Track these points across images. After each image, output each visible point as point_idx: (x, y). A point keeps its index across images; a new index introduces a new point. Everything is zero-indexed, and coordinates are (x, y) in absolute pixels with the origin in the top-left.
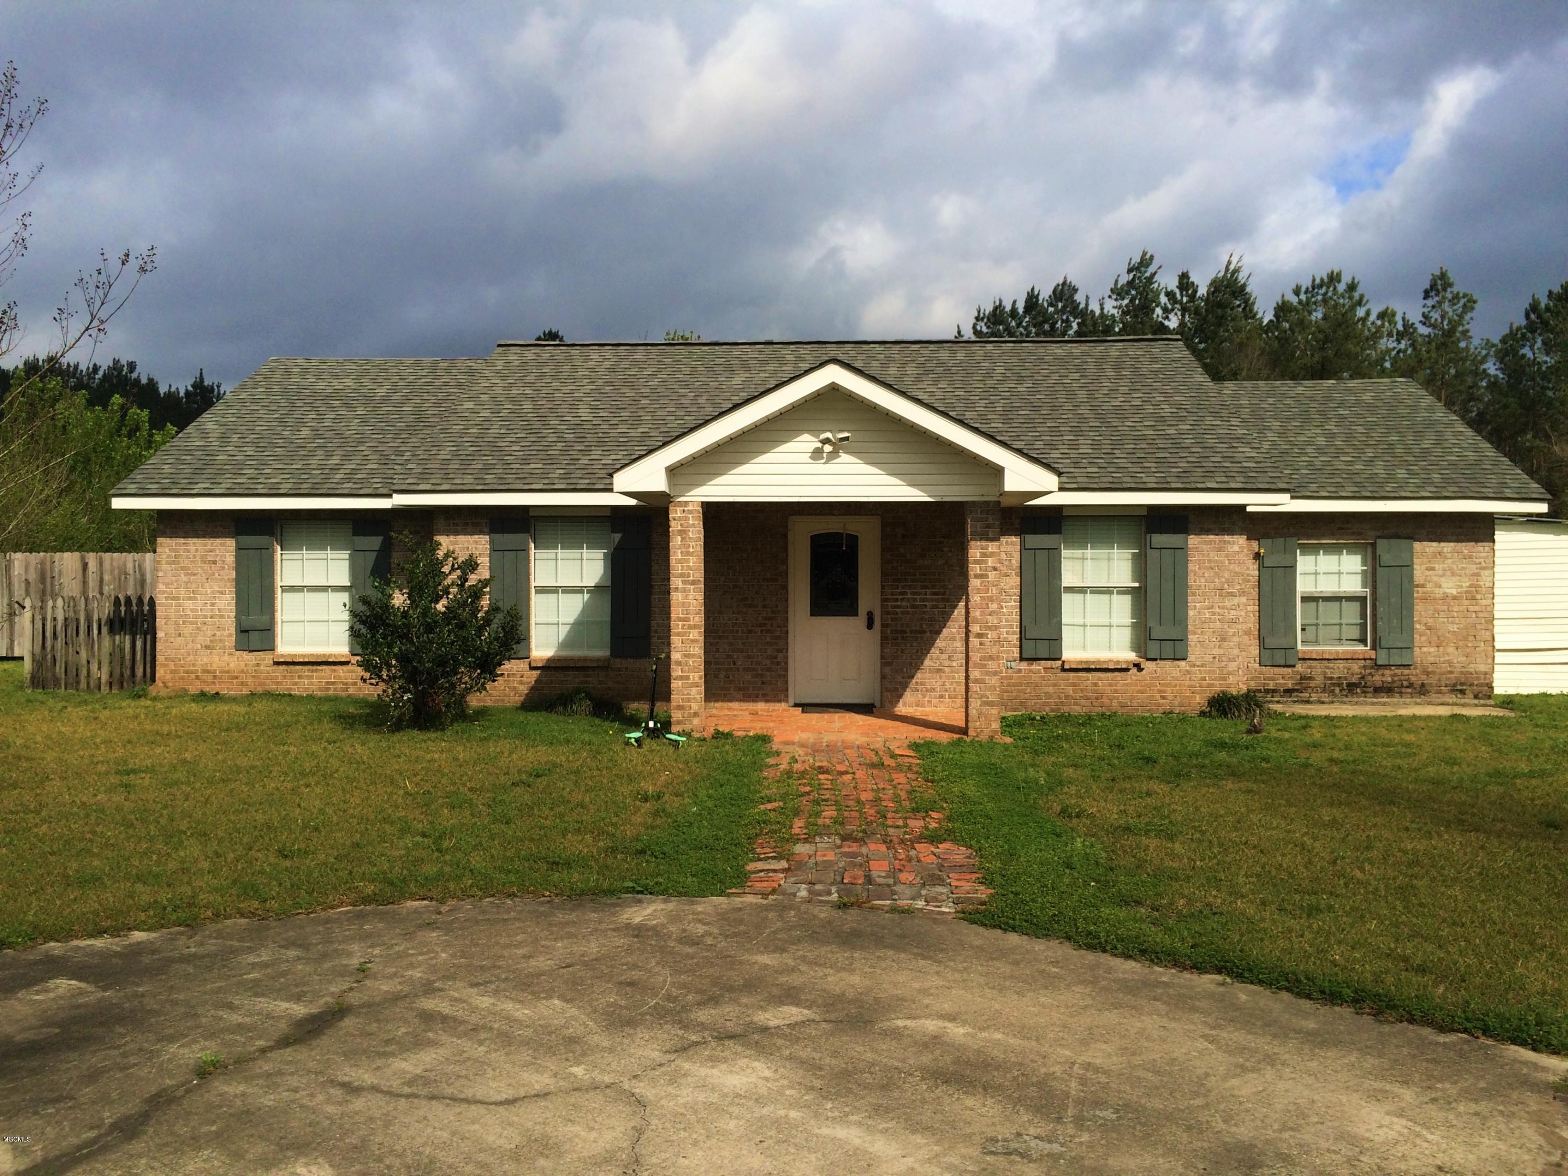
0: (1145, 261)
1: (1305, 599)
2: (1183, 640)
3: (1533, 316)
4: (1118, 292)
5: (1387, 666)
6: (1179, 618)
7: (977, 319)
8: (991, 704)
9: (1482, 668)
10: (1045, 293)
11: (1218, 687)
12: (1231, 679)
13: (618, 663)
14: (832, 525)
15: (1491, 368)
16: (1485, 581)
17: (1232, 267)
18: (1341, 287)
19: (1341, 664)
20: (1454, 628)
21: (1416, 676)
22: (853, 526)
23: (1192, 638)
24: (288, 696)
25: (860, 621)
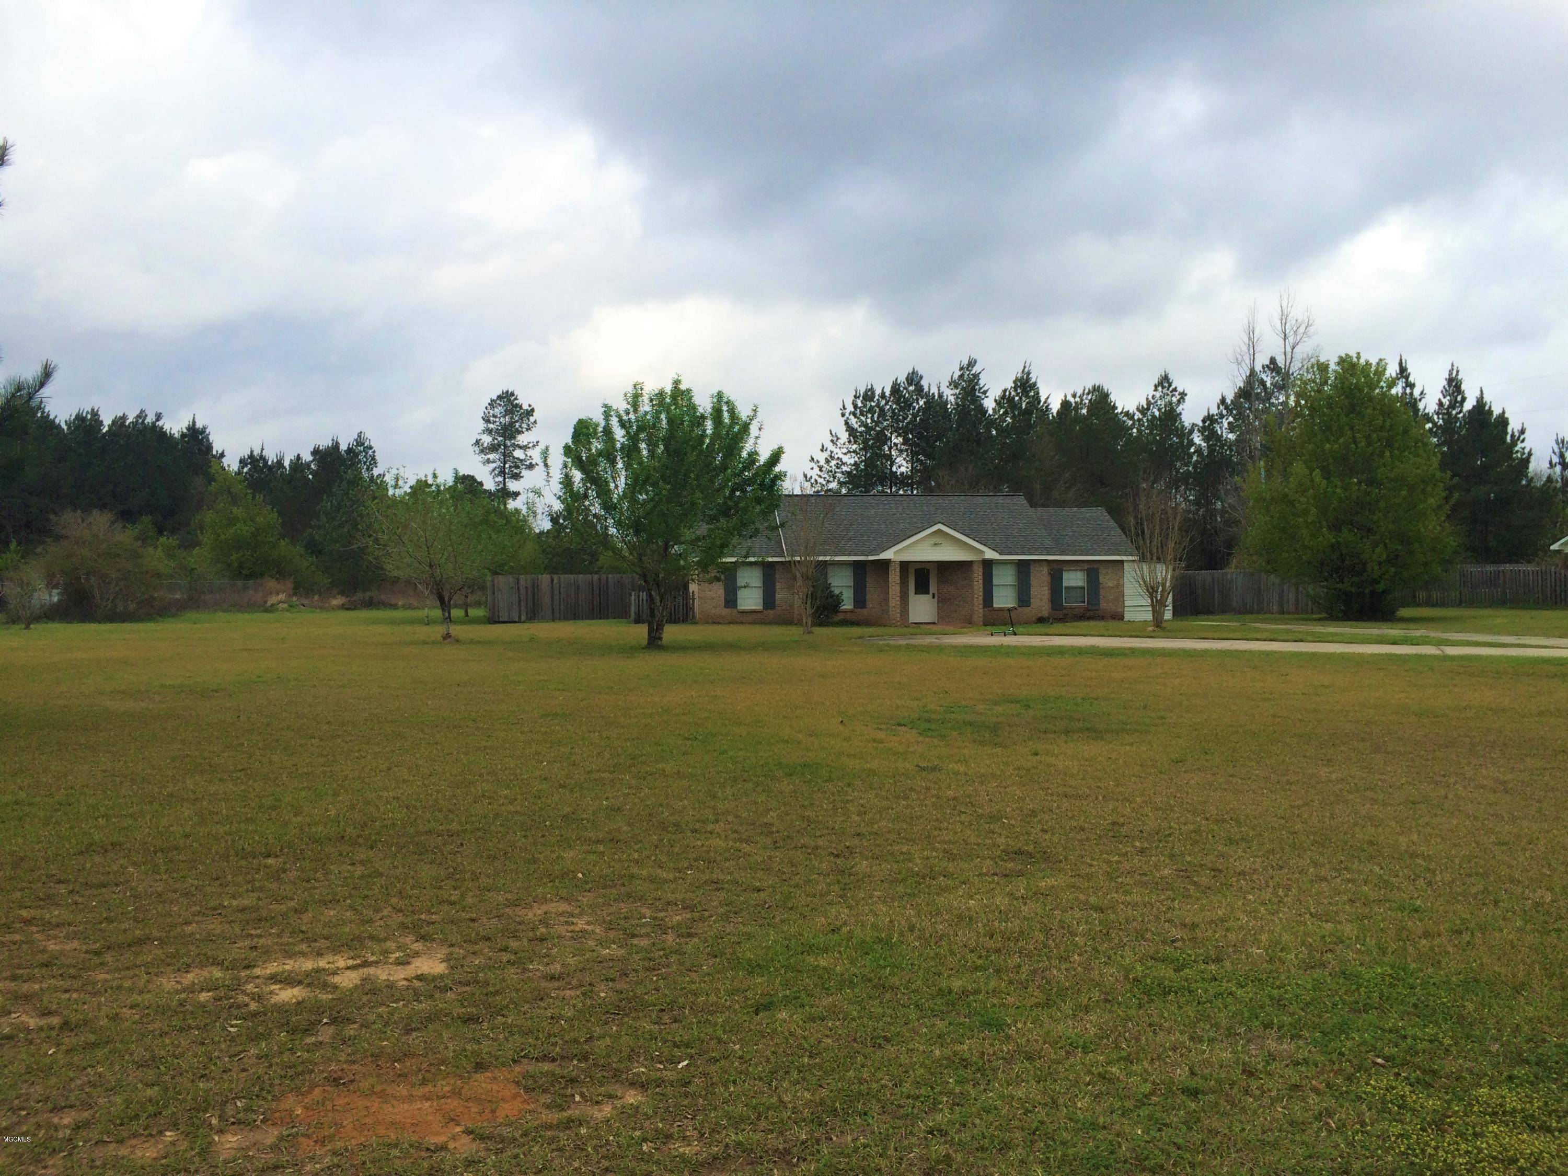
0: (972, 363)
1: (1066, 588)
2: (1030, 600)
3: (1221, 407)
4: (954, 384)
5: (1091, 610)
6: (1029, 594)
7: (855, 397)
8: (980, 617)
9: (1120, 610)
10: (902, 379)
11: (1040, 614)
12: (1045, 612)
13: (856, 609)
14: (922, 566)
15: (1197, 439)
16: (1121, 582)
17: (1026, 370)
19: (1077, 610)
20: (1112, 598)
21: (1102, 613)
22: (928, 566)
23: (1032, 600)
24: (742, 623)
25: (931, 596)
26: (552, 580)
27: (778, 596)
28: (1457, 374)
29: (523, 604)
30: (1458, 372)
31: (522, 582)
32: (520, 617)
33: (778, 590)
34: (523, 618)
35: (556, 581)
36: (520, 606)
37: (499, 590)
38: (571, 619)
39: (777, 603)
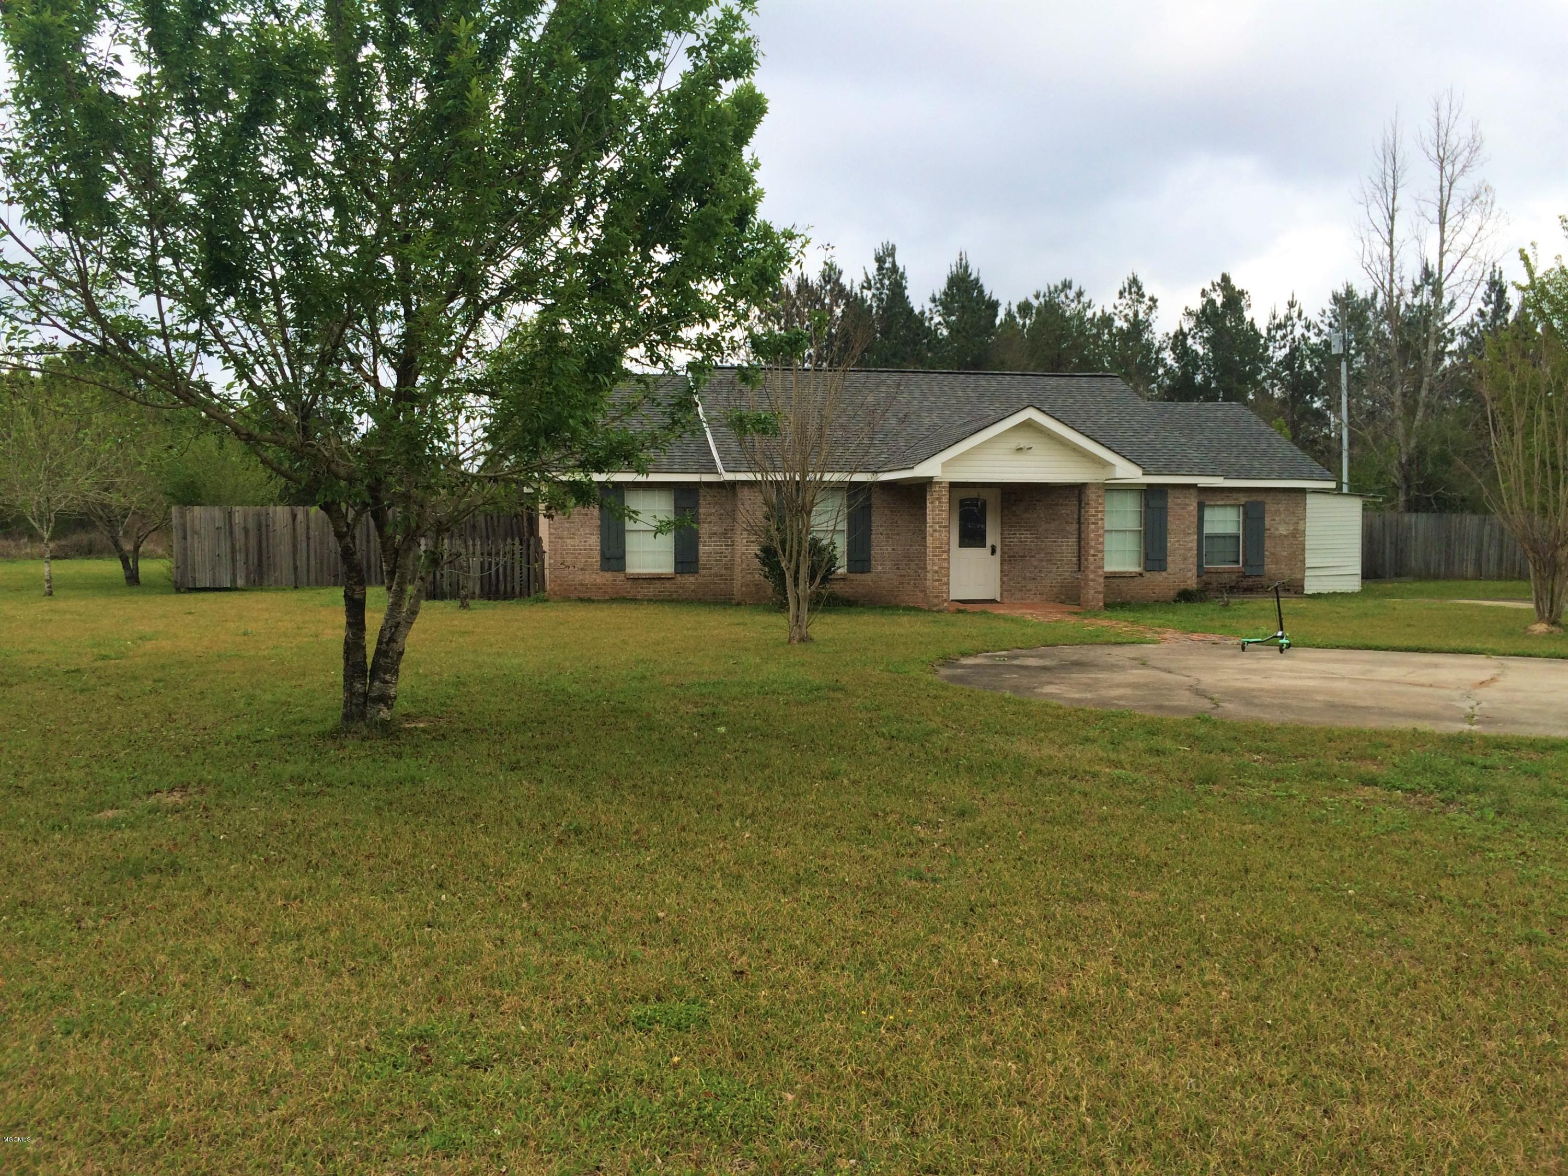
1: (1208, 537)
2: (1165, 560)
5: (1249, 577)
6: (1163, 548)
8: (1099, 592)
9: (1299, 576)
11: (1182, 587)
12: (1189, 582)
13: (851, 576)
14: (973, 493)
15: (1168, 357)
16: (1301, 528)
18: (1072, 294)
19: (1226, 575)
20: (1285, 554)
21: (1265, 582)
22: (984, 494)
23: (1169, 559)
24: (634, 600)
25: (988, 550)
26: (294, 517)
27: (703, 549)
28: (1500, 277)
29: (240, 558)
30: (1501, 273)
31: (238, 518)
32: (234, 580)
33: (704, 537)
34: (240, 583)
35: (300, 516)
36: (233, 560)
37: (195, 532)
38: (328, 585)
39: (702, 560)
